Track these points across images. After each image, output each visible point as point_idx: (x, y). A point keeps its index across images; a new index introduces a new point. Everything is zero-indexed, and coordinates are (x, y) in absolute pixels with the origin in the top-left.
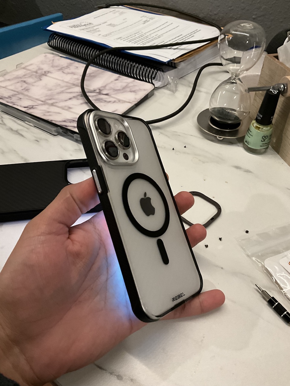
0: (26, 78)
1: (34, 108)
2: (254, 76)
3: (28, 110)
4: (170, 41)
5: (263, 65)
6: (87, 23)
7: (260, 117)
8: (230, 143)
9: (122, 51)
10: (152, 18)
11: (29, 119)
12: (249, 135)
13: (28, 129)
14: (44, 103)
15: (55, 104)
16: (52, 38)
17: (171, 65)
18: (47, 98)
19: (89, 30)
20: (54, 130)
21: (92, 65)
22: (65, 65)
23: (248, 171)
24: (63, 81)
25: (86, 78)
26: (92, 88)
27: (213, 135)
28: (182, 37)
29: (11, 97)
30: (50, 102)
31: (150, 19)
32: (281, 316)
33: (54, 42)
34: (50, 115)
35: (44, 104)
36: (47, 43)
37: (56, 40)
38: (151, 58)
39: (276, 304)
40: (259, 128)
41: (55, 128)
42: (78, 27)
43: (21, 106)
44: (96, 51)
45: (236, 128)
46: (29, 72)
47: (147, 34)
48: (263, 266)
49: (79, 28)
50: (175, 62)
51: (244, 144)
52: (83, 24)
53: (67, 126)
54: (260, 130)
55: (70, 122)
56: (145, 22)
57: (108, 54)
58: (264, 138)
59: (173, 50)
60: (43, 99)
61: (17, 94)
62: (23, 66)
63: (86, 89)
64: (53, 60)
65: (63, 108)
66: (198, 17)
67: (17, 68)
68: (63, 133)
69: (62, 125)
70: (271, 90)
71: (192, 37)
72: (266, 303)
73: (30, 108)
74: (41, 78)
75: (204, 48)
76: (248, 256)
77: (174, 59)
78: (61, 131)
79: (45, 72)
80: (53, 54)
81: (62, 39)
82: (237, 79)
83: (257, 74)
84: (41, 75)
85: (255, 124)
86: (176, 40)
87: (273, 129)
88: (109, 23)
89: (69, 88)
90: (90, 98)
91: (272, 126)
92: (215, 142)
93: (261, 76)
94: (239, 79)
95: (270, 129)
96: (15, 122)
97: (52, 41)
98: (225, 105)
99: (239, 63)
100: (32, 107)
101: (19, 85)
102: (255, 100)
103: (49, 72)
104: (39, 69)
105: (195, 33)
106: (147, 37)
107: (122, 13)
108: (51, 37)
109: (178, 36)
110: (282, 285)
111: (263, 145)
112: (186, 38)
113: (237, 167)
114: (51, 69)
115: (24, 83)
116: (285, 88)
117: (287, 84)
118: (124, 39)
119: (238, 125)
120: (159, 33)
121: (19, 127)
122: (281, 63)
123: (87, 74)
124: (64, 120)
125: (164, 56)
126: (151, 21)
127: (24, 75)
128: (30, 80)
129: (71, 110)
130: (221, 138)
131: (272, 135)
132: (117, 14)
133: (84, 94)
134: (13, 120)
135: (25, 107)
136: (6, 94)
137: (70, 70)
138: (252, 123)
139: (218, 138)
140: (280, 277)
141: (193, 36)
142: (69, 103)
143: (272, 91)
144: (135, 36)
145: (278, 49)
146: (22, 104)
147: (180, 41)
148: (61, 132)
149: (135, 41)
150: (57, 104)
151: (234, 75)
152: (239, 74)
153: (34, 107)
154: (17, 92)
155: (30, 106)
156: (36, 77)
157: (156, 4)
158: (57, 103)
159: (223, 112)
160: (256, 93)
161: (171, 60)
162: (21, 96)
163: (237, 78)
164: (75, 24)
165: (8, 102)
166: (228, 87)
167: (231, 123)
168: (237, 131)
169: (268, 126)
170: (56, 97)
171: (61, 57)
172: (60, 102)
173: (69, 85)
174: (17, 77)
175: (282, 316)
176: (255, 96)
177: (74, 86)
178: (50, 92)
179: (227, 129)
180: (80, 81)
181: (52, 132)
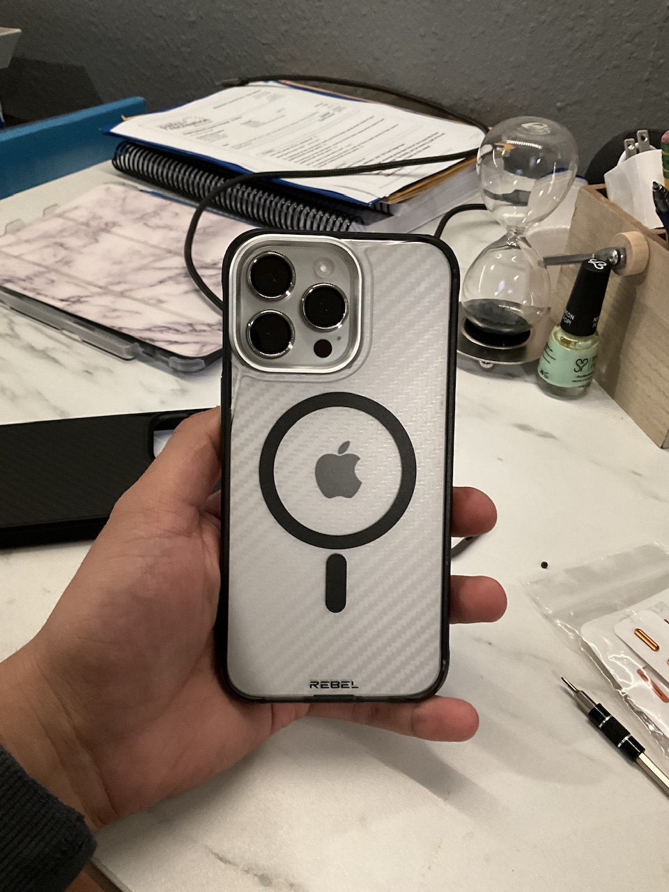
0: (64, 236)
1: (81, 302)
2: (559, 232)
3: (68, 305)
4: (377, 158)
5: (576, 208)
6: (197, 120)
7: (569, 318)
8: (510, 375)
9: (275, 180)
10: (339, 107)
11: (71, 326)
12: (549, 359)
13: (68, 346)
14: (105, 290)
15: (127, 294)
16: (122, 151)
17: (381, 209)
18: (110, 280)
19: (204, 134)
20: (126, 349)
21: (210, 209)
22: (150, 210)
23: (545, 435)
24: (145, 243)
25: (196, 237)
26: (208, 260)
27: (472, 359)
28: (405, 150)
29: (31, 279)
30: (118, 288)
31: (335, 109)
32: (617, 745)
33: (125, 159)
34: (118, 317)
35: (105, 293)
36: (110, 162)
37: (130, 154)
38: (336, 195)
39: (607, 719)
40: (568, 343)
41: (126, 345)
42: (178, 127)
43: (53, 298)
44: (219, 180)
45: (520, 343)
46: (71, 223)
47: (330, 144)
48: (578, 638)
49: (182, 130)
50: (389, 203)
51: (538, 376)
52: (189, 121)
53: (153, 341)
54: (570, 346)
55: (161, 331)
56: (324, 117)
57: (244, 186)
58: (580, 363)
59: (383, 177)
60: (101, 283)
61: (44, 272)
62: (58, 211)
63: (198, 261)
64: (124, 199)
65: (144, 302)
66: (440, 104)
67: (44, 214)
68: (145, 355)
69: (145, 339)
70: (591, 261)
71: (426, 148)
72: (585, 718)
73: (74, 302)
74: (99, 238)
75: (452, 173)
76: (546, 617)
77: (387, 196)
78: (140, 350)
79: (107, 224)
80: (124, 184)
81: (144, 154)
82: (519, 240)
83: (564, 227)
84: (96, 230)
85: (559, 333)
86: (391, 157)
87: (597, 346)
88: (245, 119)
89: (161, 259)
90: (205, 280)
91: (597, 337)
92: (476, 374)
93: (571, 232)
94: (524, 239)
95: (593, 344)
96: (41, 332)
97: (122, 157)
98: (496, 295)
99: (525, 204)
100: (78, 300)
101: (50, 251)
102: (559, 282)
103: (114, 224)
104: (95, 217)
105: (432, 140)
106: (328, 149)
107: (274, 98)
108: (120, 148)
109: (396, 146)
110: (619, 680)
111: (579, 379)
112: (412, 151)
113: (523, 427)
114: (120, 218)
115: (60, 248)
116: (622, 256)
117: (624, 249)
118: (279, 155)
119: (525, 335)
120: (355, 141)
121: (51, 344)
122: (613, 205)
123: (200, 229)
124: (147, 327)
125: (364, 190)
126: (338, 115)
127: (62, 231)
128: (72, 242)
129: (163, 305)
130: (488, 363)
131: (596, 356)
132: (264, 99)
133: (192, 271)
134: (37, 329)
135: (62, 300)
136: (21, 270)
137: (161, 219)
138: (553, 332)
139: (481, 364)
140: (615, 661)
141: (429, 147)
142: (160, 291)
143: (594, 263)
144: (304, 146)
145: (605, 175)
146: (55, 294)
147: (400, 157)
148: (141, 353)
149: (302, 157)
150: (133, 294)
151: (511, 230)
152: (524, 228)
153: (82, 299)
154: (46, 267)
155: (73, 297)
156: (86, 235)
157: (348, 78)
158: (131, 290)
159: (491, 309)
160: (561, 268)
161: (379, 199)
162: (53, 276)
163: (519, 237)
164: (173, 121)
165: (25, 289)
166: (500, 255)
167: (508, 332)
168: (524, 349)
169: (588, 337)
170: (131, 277)
171: (142, 191)
172: (139, 288)
173: (158, 252)
174: (45, 236)
175: (619, 745)
176: (560, 274)
177: (169, 255)
178: (116, 269)
179: (501, 346)
180: (182, 244)
181: (121, 352)
